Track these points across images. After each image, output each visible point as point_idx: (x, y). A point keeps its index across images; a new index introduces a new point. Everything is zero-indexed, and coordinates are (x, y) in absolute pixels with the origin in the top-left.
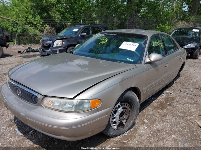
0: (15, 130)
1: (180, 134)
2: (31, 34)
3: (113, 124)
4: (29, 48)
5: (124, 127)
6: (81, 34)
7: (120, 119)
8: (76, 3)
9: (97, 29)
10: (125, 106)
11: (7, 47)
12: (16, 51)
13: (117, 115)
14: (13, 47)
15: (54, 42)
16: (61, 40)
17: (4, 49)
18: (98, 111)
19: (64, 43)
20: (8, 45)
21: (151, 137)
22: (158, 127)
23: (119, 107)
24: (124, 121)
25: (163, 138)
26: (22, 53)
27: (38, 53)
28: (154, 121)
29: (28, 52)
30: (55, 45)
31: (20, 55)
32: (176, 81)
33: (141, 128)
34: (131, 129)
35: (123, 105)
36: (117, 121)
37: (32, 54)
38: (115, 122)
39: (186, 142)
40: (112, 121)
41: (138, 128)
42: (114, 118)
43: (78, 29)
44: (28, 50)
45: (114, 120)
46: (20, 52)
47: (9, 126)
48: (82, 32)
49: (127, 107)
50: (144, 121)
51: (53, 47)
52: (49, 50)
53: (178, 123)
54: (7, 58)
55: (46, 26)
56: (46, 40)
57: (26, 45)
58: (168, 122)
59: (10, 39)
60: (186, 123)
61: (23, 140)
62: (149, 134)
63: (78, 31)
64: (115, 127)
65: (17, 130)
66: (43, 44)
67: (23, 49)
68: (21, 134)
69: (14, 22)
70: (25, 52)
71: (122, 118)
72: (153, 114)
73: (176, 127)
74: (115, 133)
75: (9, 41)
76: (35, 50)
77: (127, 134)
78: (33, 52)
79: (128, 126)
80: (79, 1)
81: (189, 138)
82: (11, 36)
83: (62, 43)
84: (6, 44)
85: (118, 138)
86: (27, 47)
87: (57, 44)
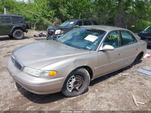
0: (14, 85)
1: (115, 102)
2: (45, 23)
3: (69, 88)
4: (41, 34)
5: (78, 92)
6: (75, 26)
7: (75, 86)
8: (80, 2)
9: (87, 22)
10: (79, 78)
11: (27, 32)
12: (33, 35)
13: (72, 83)
14: (32, 32)
15: (55, 31)
16: (60, 30)
17: (25, 33)
18: (55, 79)
19: (62, 32)
20: (28, 31)
21: (94, 101)
22: (102, 95)
23: (74, 78)
24: (77, 88)
25: (102, 103)
26: (37, 37)
27: (45, 38)
28: (102, 91)
29: (40, 36)
30: (56, 33)
31: (35, 38)
32: (135, 66)
33: (91, 94)
34: (84, 94)
35: (77, 77)
36: (71, 87)
37: (42, 37)
38: (70, 88)
39: (117, 107)
40: (68, 87)
41: (89, 94)
42: (70, 85)
43: (73, 22)
44: (41, 35)
45: (70, 86)
46: (35, 36)
47: (12, 82)
48: (76, 25)
49: (80, 79)
50: (95, 90)
51: (54, 34)
52: (52, 36)
53: (118, 95)
54: (26, 39)
55: (56, 19)
56: (50, 29)
57: (41, 31)
58: (112, 93)
59: (29, 27)
60: (124, 95)
61: (16, 91)
62: (94, 99)
63: (74, 23)
64: (70, 91)
65: (15, 85)
66: (48, 32)
67: (37, 34)
68: (16, 88)
69: (35, 15)
70: (38, 36)
71: (76, 85)
72: (104, 87)
73: (115, 97)
74: (70, 95)
75: (28, 28)
76: (45, 35)
77: (79, 96)
78: (43, 36)
79: (81, 92)
80: (82, 1)
81: (120, 105)
82: (30, 25)
83: (61, 32)
84: (26, 30)
85: (72, 98)
86: (40, 33)
87: (57, 33)
